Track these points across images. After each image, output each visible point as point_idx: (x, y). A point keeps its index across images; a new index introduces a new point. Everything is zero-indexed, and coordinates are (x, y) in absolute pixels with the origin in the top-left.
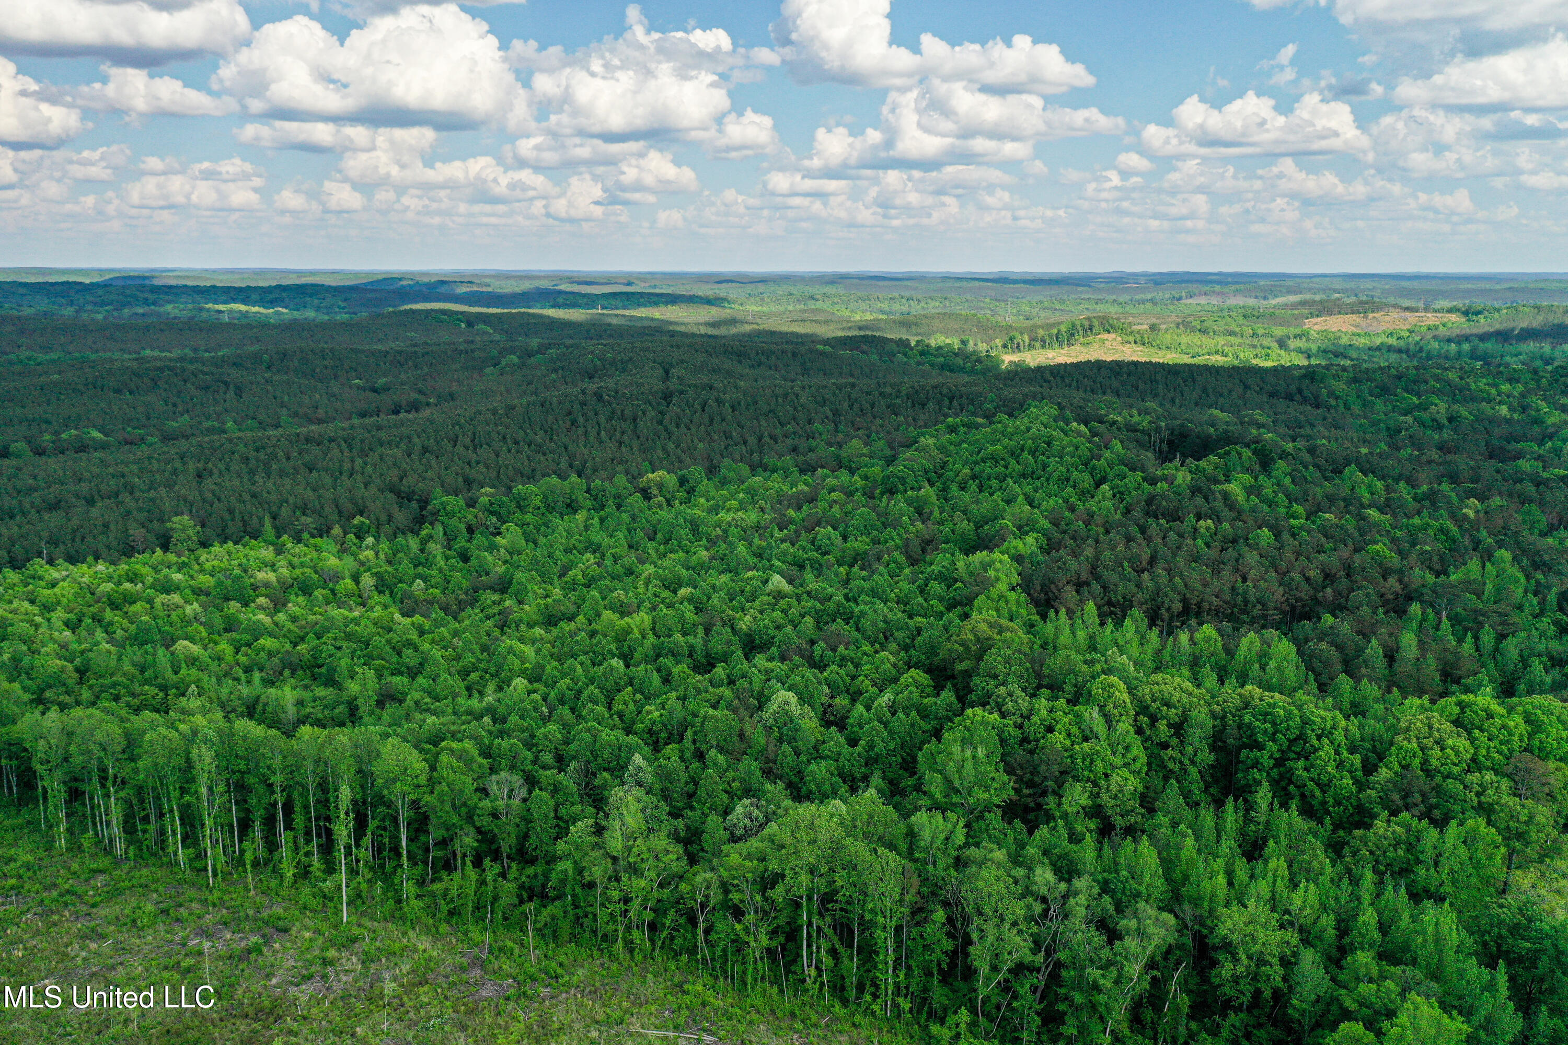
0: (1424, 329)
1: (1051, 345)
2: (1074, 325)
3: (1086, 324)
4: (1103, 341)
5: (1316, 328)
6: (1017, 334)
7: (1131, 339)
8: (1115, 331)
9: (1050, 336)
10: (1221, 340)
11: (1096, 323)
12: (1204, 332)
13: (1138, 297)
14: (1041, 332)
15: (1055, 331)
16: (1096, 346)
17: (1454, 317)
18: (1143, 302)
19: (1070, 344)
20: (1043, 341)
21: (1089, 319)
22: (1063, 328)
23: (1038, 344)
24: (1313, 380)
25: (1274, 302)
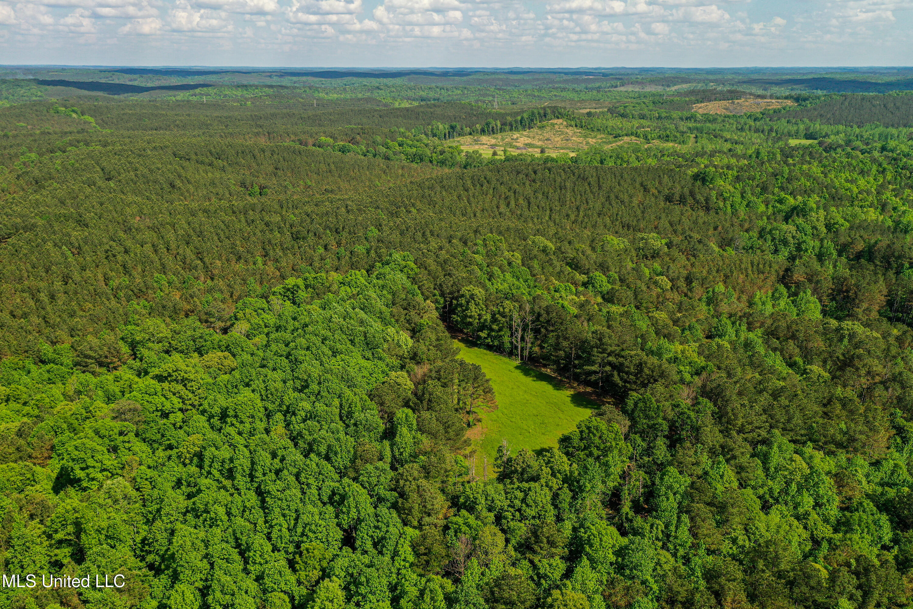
0: (771, 112)
1: (517, 129)
2: (533, 113)
3: (542, 112)
4: (553, 125)
5: (701, 111)
6: (491, 120)
7: (573, 123)
8: (562, 117)
9: (516, 121)
10: (636, 123)
11: (549, 111)
12: (623, 116)
13: (590, 86)
14: (509, 119)
15: (519, 118)
16: (548, 129)
17: (789, 103)
18: (592, 89)
19: (530, 128)
20: (511, 126)
21: (544, 109)
22: (525, 115)
23: (507, 128)
24: (704, 180)
25: (673, 88)
